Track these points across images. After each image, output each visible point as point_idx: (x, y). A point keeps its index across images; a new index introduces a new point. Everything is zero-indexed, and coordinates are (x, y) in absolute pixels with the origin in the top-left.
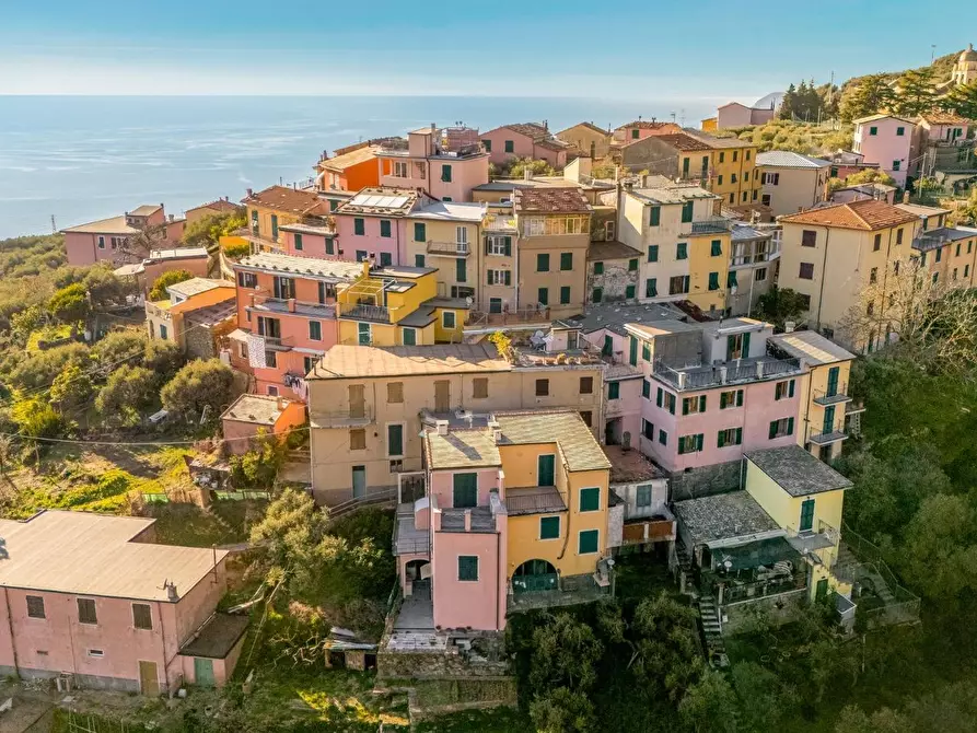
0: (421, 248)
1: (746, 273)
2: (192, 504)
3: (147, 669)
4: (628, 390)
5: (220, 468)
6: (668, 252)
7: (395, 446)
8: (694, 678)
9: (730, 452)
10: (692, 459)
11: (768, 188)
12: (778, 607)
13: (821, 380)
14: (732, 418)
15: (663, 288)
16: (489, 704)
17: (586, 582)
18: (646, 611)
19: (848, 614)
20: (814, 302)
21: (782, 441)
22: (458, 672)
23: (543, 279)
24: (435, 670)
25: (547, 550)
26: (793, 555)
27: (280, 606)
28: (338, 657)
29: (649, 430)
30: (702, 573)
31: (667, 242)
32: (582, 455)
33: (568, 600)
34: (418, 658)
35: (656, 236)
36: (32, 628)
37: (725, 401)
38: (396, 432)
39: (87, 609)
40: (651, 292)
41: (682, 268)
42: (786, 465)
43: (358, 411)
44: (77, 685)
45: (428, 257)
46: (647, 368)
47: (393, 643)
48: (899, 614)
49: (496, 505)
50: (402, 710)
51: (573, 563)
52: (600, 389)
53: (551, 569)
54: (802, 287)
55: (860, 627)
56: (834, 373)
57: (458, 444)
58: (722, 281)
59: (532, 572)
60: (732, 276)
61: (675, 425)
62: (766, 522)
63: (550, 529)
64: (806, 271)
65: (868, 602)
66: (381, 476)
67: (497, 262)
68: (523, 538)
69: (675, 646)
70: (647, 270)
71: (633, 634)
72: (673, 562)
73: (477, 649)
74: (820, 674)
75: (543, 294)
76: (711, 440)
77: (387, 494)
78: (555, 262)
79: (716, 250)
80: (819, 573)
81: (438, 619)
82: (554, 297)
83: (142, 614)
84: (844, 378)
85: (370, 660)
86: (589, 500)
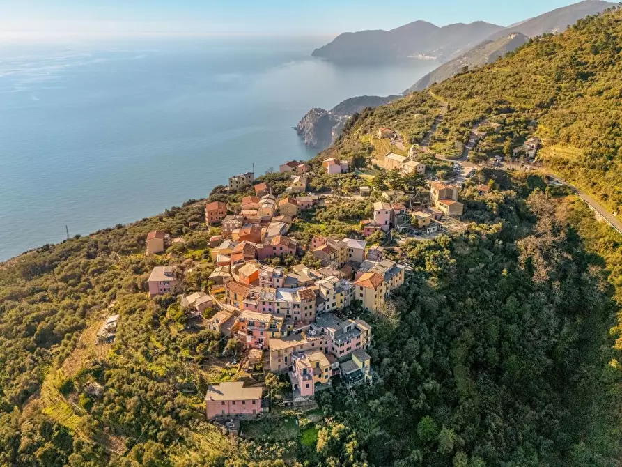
0: (279, 307)
1: (348, 296)
2: (248, 377)
3: (254, 411)
4: (329, 342)
5: (250, 368)
6: (331, 299)
7: (286, 360)
8: (347, 399)
9: (349, 351)
10: (343, 355)
11: (351, 252)
12: (358, 383)
13: (365, 334)
14: (349, 345)
15: (331, 306)
16: (314, 408)
17: (326, 384)
18: (338, 388)
19: (371, 383)
20: (363, 302)
21: (359, 347)
22: (307, 404)
23: (306, 311)
24: (304, 404)
25: (320, 380)
26: (361, 373)
27: (273, 396)
28: (286, 404)
29: (333, 349)
30: (346, 379)
31: (331, 296)
32: (325, 363)
33: (324, 388)
34: (301, 402)
35: (329, 296)
36: (233, 407)
37: (348, 343)
38: (286, 358)
39: (244, 402)
40: (328, 307)
41: (334, 301)
42: (357, 352)
43: (279, 356)
44: (241, 415)
45: (280, 310)
46: (333, 337)
47: (296, 400)
48: (380, 380)
49: (311, 374)
50: (300, 411)
51: (324, 381)
52: (324, 343)
53: (320, 383)
54: (361, 298)
55: (373, 384)
56: (367, 331)
57: (302, 363)
58: (343, 300)
59: (317, 384)
60: (345, 299)
61: (339, 349)
62: (357, 366)
63: (320, 376)
64: (361, 295)
65: (375, 380)
66: (283, 366)
67: (296, 309)
68: (316, 379)
69: (343, 394)
70: (327, 303)
71: (337, 393)
72: (341, 377)
73: (310, 399)
74: (366, 395)
75: (306, 315)
76: (345, 350)
77: (286, 369)
78: (308, 307)
79: (341, 295)
80: (366, 376)
81: (302, 394)
82: (309, 314)
83: (254, 402)
84: (369, 331)
85: (292, 403)
86: (326, 370)
